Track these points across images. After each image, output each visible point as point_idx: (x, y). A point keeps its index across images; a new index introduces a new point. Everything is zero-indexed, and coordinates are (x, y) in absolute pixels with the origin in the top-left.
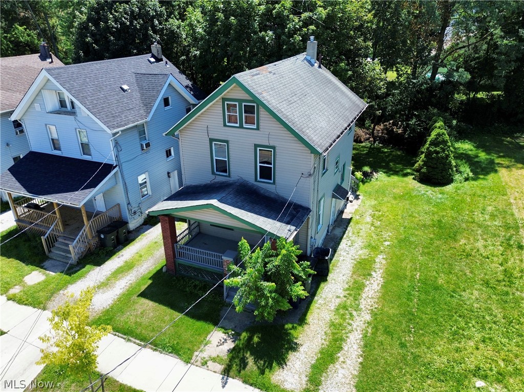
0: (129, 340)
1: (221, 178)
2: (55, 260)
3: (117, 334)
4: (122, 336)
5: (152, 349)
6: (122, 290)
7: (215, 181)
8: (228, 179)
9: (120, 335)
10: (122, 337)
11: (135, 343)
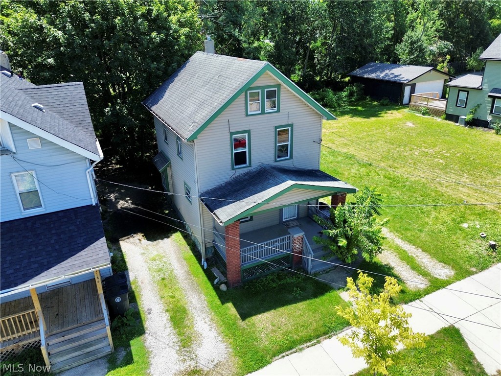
0: (301, 350)
1: (241, 170)
2: (68, 370)
3: (284, 354)
4: (291, 351)
5: (326, 338)
6: (213, 330)
7: (235, 176)
8: (250, 168)
9: (287, 353)
10: (291, 353)
11: (308, 347)
